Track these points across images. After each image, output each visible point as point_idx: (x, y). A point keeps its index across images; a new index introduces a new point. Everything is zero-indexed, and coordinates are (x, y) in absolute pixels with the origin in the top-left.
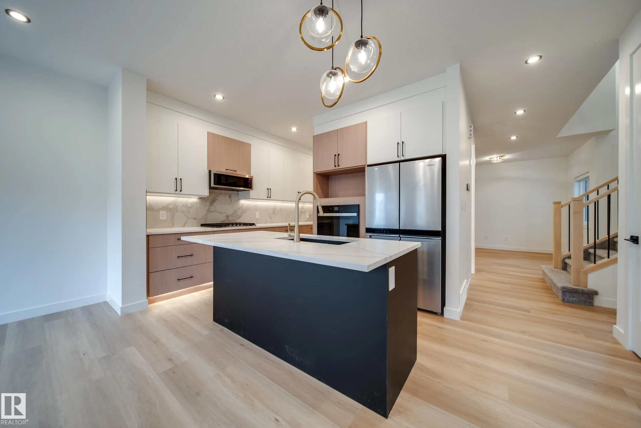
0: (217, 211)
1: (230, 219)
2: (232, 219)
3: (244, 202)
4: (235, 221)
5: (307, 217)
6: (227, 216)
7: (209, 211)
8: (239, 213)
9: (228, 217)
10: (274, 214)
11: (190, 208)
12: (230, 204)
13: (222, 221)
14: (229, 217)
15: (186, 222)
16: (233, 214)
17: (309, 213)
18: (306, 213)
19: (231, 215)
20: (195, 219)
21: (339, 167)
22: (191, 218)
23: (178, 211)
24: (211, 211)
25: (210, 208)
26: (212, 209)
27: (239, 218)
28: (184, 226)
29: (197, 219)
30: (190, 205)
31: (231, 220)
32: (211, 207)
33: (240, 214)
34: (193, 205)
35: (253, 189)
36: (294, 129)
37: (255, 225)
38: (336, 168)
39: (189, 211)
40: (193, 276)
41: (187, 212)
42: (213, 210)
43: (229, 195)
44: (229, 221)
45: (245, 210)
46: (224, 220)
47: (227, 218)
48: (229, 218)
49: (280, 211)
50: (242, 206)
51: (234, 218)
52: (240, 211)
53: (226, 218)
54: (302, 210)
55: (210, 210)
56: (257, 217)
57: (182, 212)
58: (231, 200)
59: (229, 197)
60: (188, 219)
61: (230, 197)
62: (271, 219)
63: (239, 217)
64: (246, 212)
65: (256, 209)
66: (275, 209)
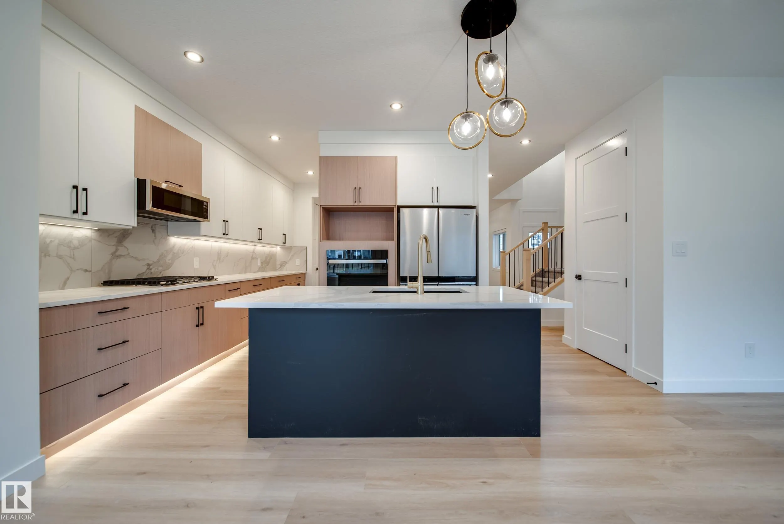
0: (130, 255)
1: (153, 271)
2: (156, 270)
3: (176, 241)
4: (162, 273)
5: (258, 265)
6: (149, 265)
7: (115, 256)
8: (168, 258)
9: (149, 267)
10: (218, 261)
11: (76, 248)
12: (154, 241)
13: (139, 274)
14: (151, 267)
15: (68, 278)
16: (159, 261)
17: (261, 260)
18: (257, 259)
19: (155, 262)
20: (86, 271)
21: (360, 204)
22: (78, 270)
23: (49, 256)
24: (120, 256)
25: (117, 250)
26: (122, 251)
27: (168, 269)
28: (63, 286)
29: (91, 271)
30: (76, 243)
31: (156, 272)
32: (119, 248)
33: (170, 261)
34: (83, 242)
35: (209, 219)
36: (275, 138)
37: (216, 279)
38: (356, 204)
39: (74, 255)
40: (127, 382)
41: (71, 258)
42: (123, 254)
43: (152, 227)
44: (151, 273)
45: (179, 253)
46: (143, 273)
47: (148, 269)
48: (151, 269)
49: (227, 256)
50: (173, 247)
51: (160, 268)
52: (170, 257)
53: (146, 267)
54: (253, 255)
55: (118, 253)
56: (195, 267)
57: (60, 257)
58: (155, 236)
59: (151, 231)
60: (72, 271)
61: (153, 231)
62: (215, 269)
63: (169, 266)
64: (179, 257)
65: (194, 252)
66: (221, 252)
